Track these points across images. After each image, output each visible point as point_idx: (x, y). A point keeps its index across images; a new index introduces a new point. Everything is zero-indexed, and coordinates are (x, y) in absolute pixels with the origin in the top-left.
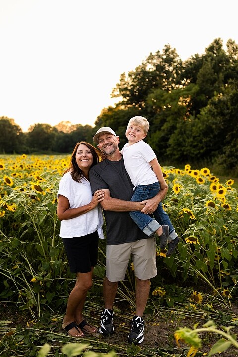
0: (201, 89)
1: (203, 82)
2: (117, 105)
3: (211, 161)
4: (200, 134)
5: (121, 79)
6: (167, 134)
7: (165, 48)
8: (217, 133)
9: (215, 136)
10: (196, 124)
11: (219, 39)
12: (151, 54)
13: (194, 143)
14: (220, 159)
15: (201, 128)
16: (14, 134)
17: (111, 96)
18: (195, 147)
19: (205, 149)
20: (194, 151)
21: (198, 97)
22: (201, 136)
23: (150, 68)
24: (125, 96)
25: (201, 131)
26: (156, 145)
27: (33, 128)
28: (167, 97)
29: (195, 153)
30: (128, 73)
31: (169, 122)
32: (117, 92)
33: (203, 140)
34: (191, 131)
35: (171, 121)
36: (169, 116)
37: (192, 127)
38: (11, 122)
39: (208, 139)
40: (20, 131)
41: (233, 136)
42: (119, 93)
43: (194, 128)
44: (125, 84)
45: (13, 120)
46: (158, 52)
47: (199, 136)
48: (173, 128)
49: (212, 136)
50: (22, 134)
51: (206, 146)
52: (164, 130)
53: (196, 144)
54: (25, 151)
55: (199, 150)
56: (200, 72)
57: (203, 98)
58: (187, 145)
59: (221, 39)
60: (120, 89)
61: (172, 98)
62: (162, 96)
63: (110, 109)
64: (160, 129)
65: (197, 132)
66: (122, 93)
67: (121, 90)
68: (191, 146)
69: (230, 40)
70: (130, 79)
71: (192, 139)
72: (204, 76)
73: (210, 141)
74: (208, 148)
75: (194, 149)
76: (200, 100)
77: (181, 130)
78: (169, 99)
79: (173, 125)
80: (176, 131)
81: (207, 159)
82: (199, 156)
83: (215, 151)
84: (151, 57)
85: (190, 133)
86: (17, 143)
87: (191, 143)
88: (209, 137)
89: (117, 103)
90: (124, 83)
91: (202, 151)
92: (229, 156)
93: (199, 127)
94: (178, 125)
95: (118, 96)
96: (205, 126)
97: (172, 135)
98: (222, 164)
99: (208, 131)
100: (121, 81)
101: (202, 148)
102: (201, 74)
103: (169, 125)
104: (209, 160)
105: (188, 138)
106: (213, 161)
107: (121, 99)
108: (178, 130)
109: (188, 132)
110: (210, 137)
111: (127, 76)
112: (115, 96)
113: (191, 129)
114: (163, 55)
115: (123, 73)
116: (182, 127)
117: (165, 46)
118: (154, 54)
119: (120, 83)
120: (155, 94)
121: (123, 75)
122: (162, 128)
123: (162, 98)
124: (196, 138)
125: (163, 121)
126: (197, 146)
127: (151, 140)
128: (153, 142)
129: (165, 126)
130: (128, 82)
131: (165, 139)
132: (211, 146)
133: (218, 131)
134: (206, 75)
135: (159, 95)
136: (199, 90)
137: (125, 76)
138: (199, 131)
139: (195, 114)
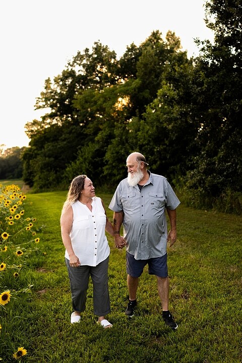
0: (144, 83)
1: (145, 74)
2: (44, 118)
4: (149, 141)
5: (45, 86)
6: (103, 147)
7: (95, 46)
8: (174, 138)
9: (172, 143)
10: (141, 128)
11: (158, 32)
12: (79, 53)
15: (150, 132)
17: (36, 108)
19: (158, 163)
21: (141, 93)
22: (152, 144)
23: (79, 70)
24: (52, 106)
25: (150, 136)
26: (89, 164)
28: (100, 98)
30: (54, 78)
31: (105, 130)
33: (155, 150)
34: (136, 138)
35: (107, 130)
36: (104, 123)
37: (136, 132)
39: (162, 147)
42: (44, 103)
43: (139, 133)
44: (51, 92)
46: (87, 50)
47: (148, 144)
48: (111, 136)
49: (167, 142)
51: (161, 159)
52: (98, 141)
56: (140, 61)
57: (146, 93)
59: (160, 32)
60: (45, 98)
61: (106, 98)
63: (35, 123)
64: (93, 141)
65: (145, 139)
66: (49, 103)
67: (47, 99)
69: (169, 32)
70: (56, 86)
72: (146, 65)
73: (165, 150)
74: (164, 162)
76: (144, 97)
77: (121, 138)
78: (102, 99)
79: (110, 133)
80: (114, 141)
84: (79, 57)
85: (134, 141)
88: (163, 145)
89: (44, 115)
90: (49, 91)
93: (147, 132)
94: (116, 132)
95: (44, 107)
96: (155, 128)
97: (109, 146)
98: (194, 186)
100: (46, 88)
102: (142, 63)
103: (104, 134)
107: (49, 111)
108: (117, 139)
109: (130, 140)
111: (52, 81)
112: (40, 107)
113: (134, 135)
114: (93, 54)
115: (47, 79)
116: (122, 133)
117: (95, 43)
118: (83, 53)
119: (45, 91)
121: (48, 81)
122: (96, 139)
124: (143, 148)
125: (97, 131)
127: (82, 156)
128: (85, 159)
129: (99, 137)
130: (55, 90)
131: (100, 153)
132: (168, 158)
133: (176, 134)
134: (147, 64)
135: (88, 96)
136: (141, 85)
137: (50, 82)
138: (147, 136)
139: (138, 113)
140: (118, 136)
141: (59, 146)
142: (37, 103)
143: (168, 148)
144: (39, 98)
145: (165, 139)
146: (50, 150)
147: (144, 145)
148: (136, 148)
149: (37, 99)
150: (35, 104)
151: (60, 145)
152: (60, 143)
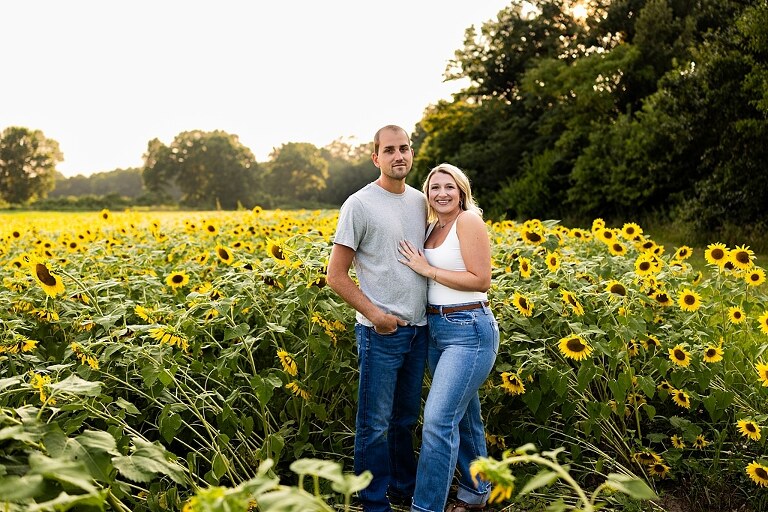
0: (644, 54)
1: (649, 37)
2: (458, 97)
3: (667, 214)
4: (643, 154)
5: (465, 39)
6: (568, 158)
8: (681, 152)
9: (676, 158)
10: (632, 133)
13: (630, 174)
14: (687, 208)
15: (645, 142)
16: (240, 166)
17: (445, 78)
18: (631, 183)
19: (653, 187)
20: (630, 193)
21: (639, 72)
22: (645, 158)
23: (530, 12)
24: (474, 76)
25: (644, 147)
26: (544, 184)
27: (278, 153)
28: (568, 76)
29: (632, 197)
30: (482, 25)
31: (573, 130)
32: (458, 69)
33: (650, 169)
34: (623, 149)
35: (576, 130)
36: (573, 116)
37: (624, 139)
38: (231, 142)
39: (660, 165)
40: (252, 161)
41: (716, 157)
42: (461, 71)
43: (629, 142)
44: (473, 51)
45: (237, 137)
47: (640, 159)
48: (583, 142)
49: (669, 158)
50: (255, 166)
51: (657, 182)
52: (561, 148)
53: (632, 177)
54: (262, 202)
55: (641, 190)
56: (642, 16)
57: (648, 73)
58: (612, 181)
60: (463, 61)
61: (578, 78)
62: (557, 73)
63: (442, 106)
64: (552, 147)
65: (636, 151)
66: (469, 69)
67: (466, 64)
68: (622, 181)
70: (485, 37)
71: (623, 167)
72: (651, 24)
73: (665, 169)
74: (661, 186)
75: (629, 188)
76: (643, 78)
77: (600, 146)
78: (572, 80)
79: (582, 136)
80: (587, 150)
81: (660, 211)
82: (639, 204)
83: (677, 191)
85: (620, 152)
86: (246, 185)
87: (621, 176)
88: (662, 161)
89: (459, 92)
90: (471, 47)
91: (646, 193)
92: (706, 203)
93: (641, 140)
94: (592, 137)
95: (459, 76)
96: (652, 136)
97: (580, 158)
99: (660, 147)
100: (465, 43)
101: (648, 186)
102: (644, 20)
103: (572, 136)
104: (663, 213)
105: (616, 164)
106: (672, 214)
107: (467, 83)
108: (592, 147)
109: (614, 151)
110: (667, 161)
111: (478, 31)
112: (453, 77)
113: (620, 142)
115: (470, 27)
116: (602, 139)
119: (463, 48)
120: (541, 70)
121: (470, 31)
122: (557, 144)
123: (557, 79)
124: (633, 165)
125: (559, 129)
126: (636, 180)
127: (532, 171)
128: (538, 176)
129: (563, 140)
130: (481, 45)
131: (564, 168)
132: (669, 179)
133: (683, 147)
134: (654, 22)
135: (549, 71)
136: (640, 56)
137: (474, 32)
138: (639, 147)
139: (629, 110)
140: (595, 143)
141: (487, 151)
142: (447, 70)
143: (669, 166)
144: (451, 61)
145: (667, 153)
146: (469, 157)
147: (635, 160)
148: (622, 163)
149: (449, 63)
150: (444, 72)
151: (488, 148)
152: (490, 145)
